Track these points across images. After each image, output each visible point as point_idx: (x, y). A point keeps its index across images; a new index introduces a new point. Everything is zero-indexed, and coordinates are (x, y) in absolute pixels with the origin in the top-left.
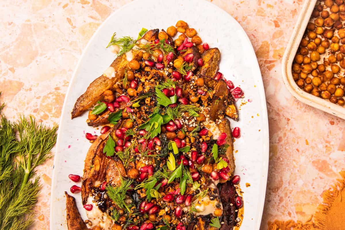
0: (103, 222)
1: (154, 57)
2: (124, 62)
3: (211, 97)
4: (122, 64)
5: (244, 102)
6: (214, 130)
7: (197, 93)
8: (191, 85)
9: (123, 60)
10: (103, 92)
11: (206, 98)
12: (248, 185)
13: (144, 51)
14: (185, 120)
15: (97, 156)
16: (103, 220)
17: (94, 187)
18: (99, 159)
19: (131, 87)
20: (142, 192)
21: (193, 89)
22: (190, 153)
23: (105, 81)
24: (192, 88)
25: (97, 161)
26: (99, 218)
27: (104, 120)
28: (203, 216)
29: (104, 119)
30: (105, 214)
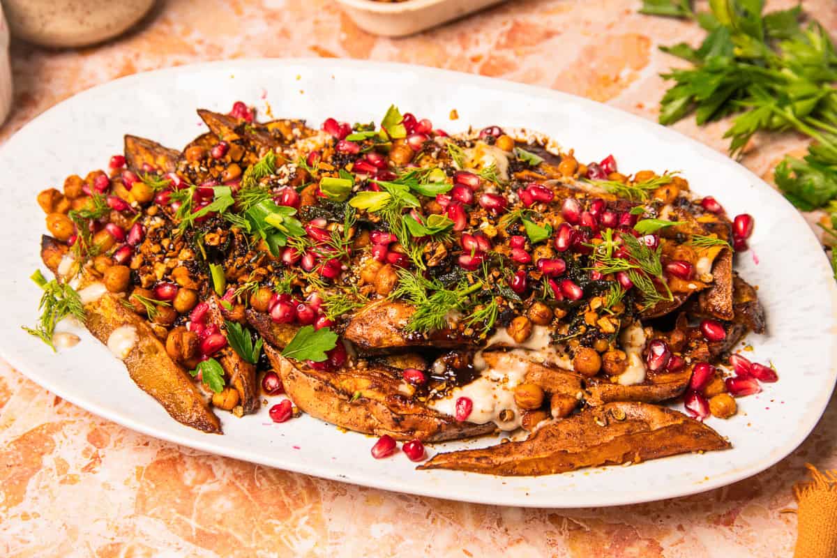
0: (506, 380)
1: (110, 249)
2: (103, 308)
3: (235, 136)
4: (109, 312)
5: (266, 109)
6: (313, 142)
7: (220, 161)
8: (197, 170)
9: (99, 311)
10: (168, 358)
11: (235, 147)
12: (455, 115)
13: (90, 263)
14: (277, 185)
15: (332, 381)
16: (501, 380)
17: (414, 395)
18: (343, 380)
19: (172, 298)
20: (433, 252)
21: (208, 168)
22: (358, 175)
23: (141, 353)
24: (204, 169)
25: (346, 384)
26: (494, 389)
27: (244, 366)
28: (509, 168)
29: (240, 366)
30: (484, 374)
